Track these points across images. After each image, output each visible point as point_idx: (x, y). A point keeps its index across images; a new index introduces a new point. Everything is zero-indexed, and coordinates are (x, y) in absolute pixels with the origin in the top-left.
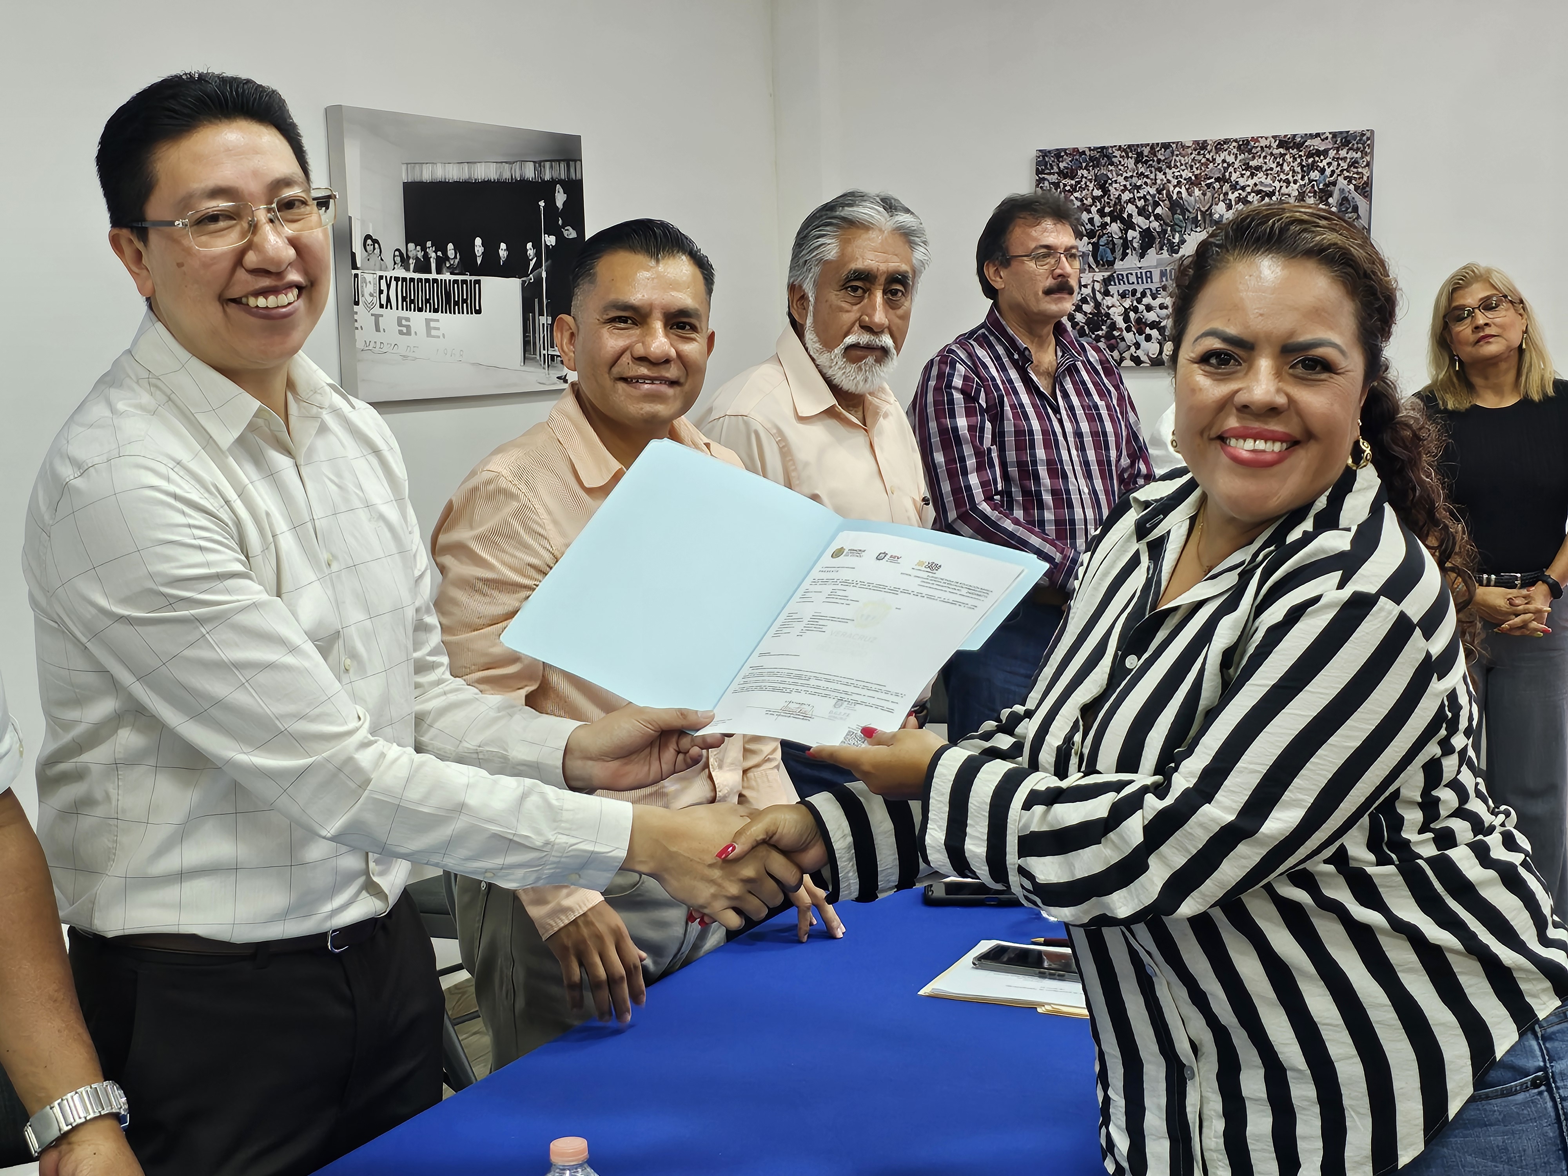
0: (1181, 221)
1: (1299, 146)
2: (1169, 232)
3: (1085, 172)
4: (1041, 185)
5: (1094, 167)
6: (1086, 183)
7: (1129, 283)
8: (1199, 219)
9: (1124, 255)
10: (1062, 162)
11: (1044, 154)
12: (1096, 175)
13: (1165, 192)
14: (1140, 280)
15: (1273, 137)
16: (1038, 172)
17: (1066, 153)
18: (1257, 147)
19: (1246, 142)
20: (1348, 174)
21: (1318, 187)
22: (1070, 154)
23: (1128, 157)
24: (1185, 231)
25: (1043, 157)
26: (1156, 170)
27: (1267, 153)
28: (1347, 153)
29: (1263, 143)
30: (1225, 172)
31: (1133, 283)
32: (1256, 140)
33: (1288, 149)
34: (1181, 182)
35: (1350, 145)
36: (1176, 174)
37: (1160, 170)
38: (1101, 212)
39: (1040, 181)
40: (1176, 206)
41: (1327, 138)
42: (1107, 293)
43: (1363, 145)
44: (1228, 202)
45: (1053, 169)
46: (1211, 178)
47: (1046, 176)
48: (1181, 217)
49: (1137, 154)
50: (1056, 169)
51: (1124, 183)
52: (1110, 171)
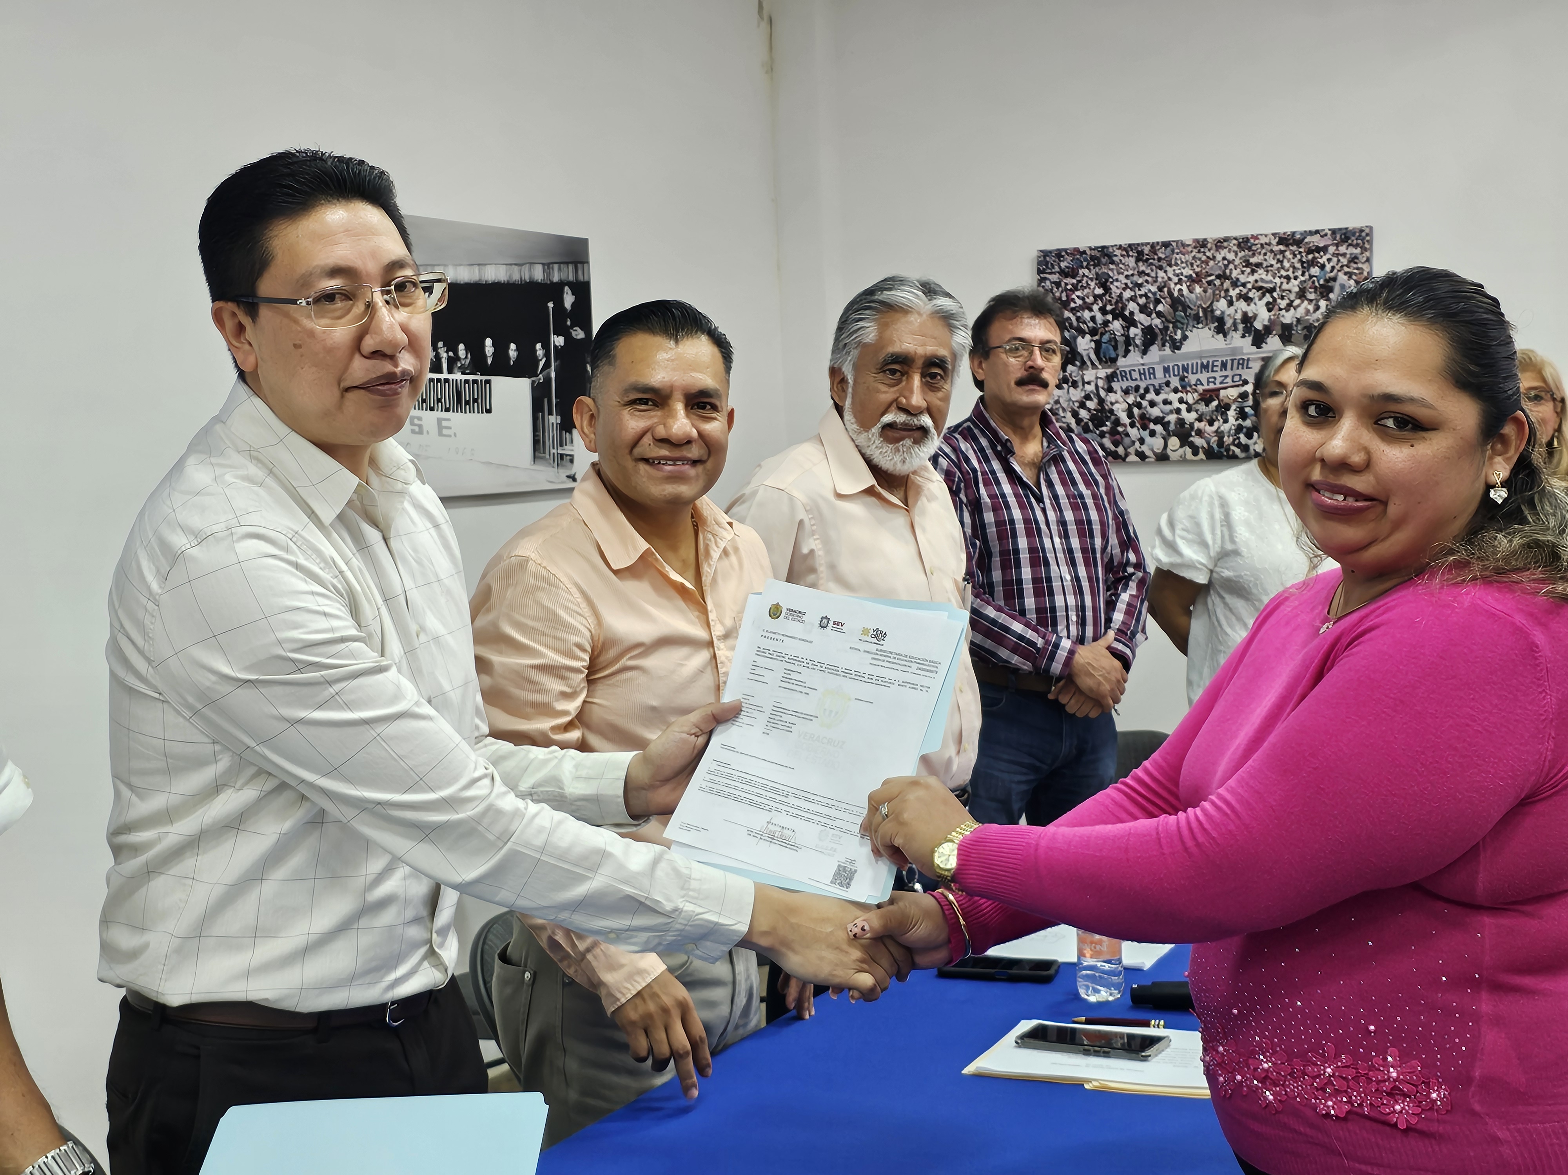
0: (1183, 318)
1: (1298, 243)
2: (1171, 328)
3: (1086, 272)
4: (1043, 284)
5: (1095, 266)
6: (1087, 282)
7: (1132, 380)
8: (1201, 314)
9: (1127, 352)
10: (1063, 261)
11: (1045, 254)
12: (1097, 274)
13: (1166, 290)
14: (1143, 377)
15: (1273, 234)
16: (1039, 272)
17: (1067, 253)
18: (1256, 244)
19: (1246, 240)
20: (1346, 269)
21: (1318, 282)
22: (1071, 254)
23: (1128, 256)
24: (1187, 327)
25: (1045, 257)
26: (1156, 267)
27: (1267, 250)
28: (1347, 249)
29: (1263, 240)
30: (1226, 269)
31: (1136, 379)
32: (1255, 237)
33: (1287, 246)
34: (1181, 279)
35: (1350, 241)
36: (1178, 272)
37: (1161, 268)
38: (1103, 311)
39: (1043, 280)
40: (1177, 303)
41: (1326, 235)
42: (1110, 390)
43: (1362, 240)
44: (1229, 298)
45: (1054, 268)
46: (1211, 275)
47: (1047, 276)
48: (1183, 314)
49: (1138, 252)
50: (1057, 269)
51: (1125, 281)
52: (1111, 271)
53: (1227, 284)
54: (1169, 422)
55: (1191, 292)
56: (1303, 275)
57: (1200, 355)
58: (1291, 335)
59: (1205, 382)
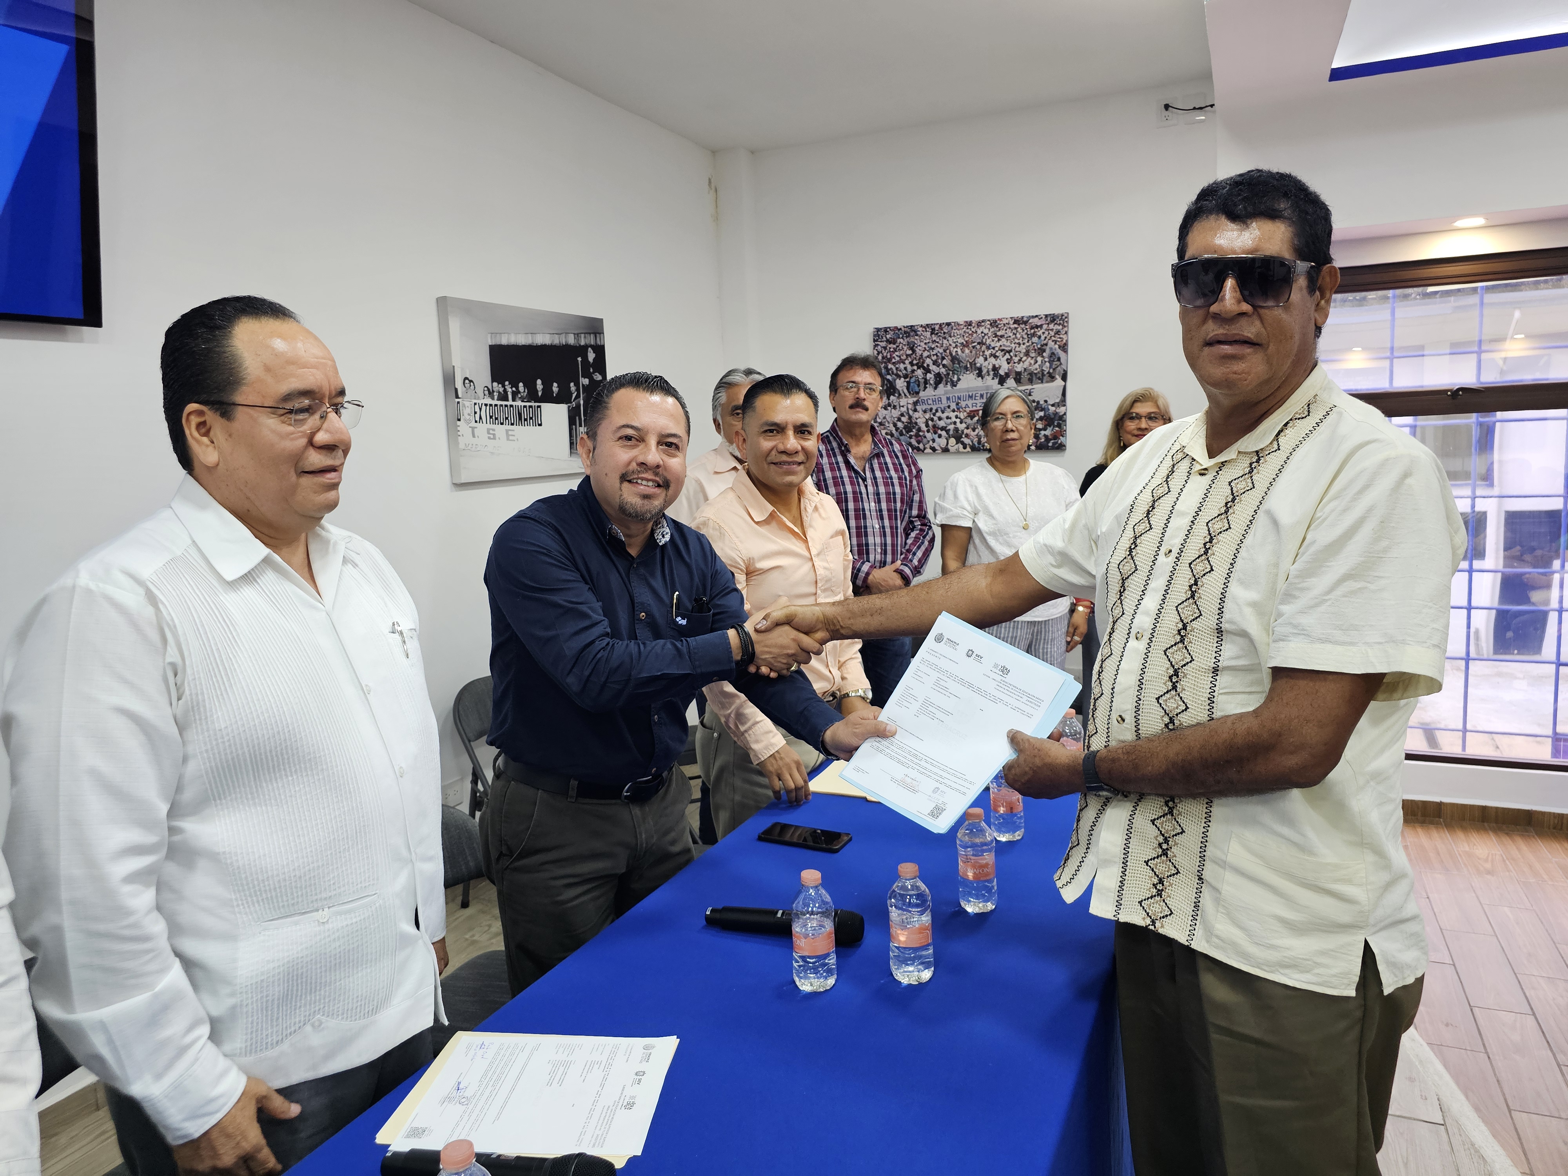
0: (958, 368)
1: (1025, 323)
2: (951, 374)
3: (901, 340)
5: (907, 337)
6: (902, 347)
7: (928, 404)
8: (968, 366)
9: (925, 388)
10: (888, 334)
11: (878, 330)
12: (908, 342)
13: (948, 351)
14: (935, 403)
15: (1010, 318)
16: (875, 341)
17: (891, 329)
18: (1001, 324)
19: (995, 322)
20: (1053, 338)
21: (1037, 346)
22: (893, 330)
23: (926, 331)
24: (960, 374)
25: (877, 332)
26: (943, 338)
27: (1007, 327)
28: (1054, 326)
29: (1005, 321)
30: (983, 339)
31: (931, 404)
32: (1000, 320)
33: (1019, 325)
34: (957, 345)
35: (1056, 322)
36: (955, 340)
37: (945, 338)
38: (911, 364)
39: (876, 345)
40: (954, 359)
41: (1041, 318)
42: (915, 410)
43: (1062, 322)
44: (985, 356)
46: (975, 342)
47: (879, 343)
48: (958, 365)
49: (932, 329)
50: (884, 339)
51: (924, 346)
52: (916, 340)
53: (984, 347)
54: (949, 430)
55: (963, 352)
56: (1028, 342)
57: (968, 390)
58: (1020, 378)
59: (970, 406)
